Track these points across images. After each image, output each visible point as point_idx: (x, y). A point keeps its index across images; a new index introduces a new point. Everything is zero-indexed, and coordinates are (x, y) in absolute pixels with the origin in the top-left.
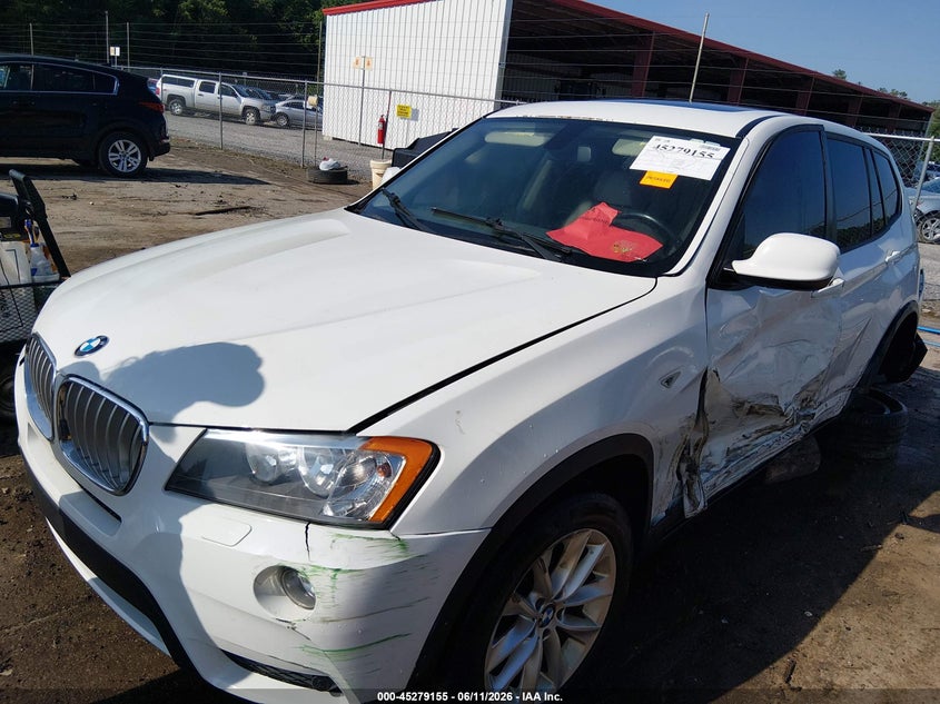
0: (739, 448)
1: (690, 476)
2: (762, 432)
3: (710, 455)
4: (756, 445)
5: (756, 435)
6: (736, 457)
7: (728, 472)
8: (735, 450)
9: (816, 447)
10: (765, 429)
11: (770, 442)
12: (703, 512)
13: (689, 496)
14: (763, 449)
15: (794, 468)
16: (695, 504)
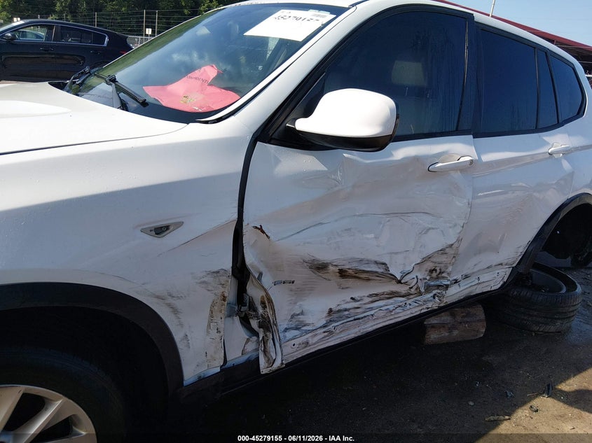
0: (346, 310)
1: (265, 332)
2: (376, 297)
3: (302, 313)
4: (371, 309)
5: (370, 299)
6: (341, 318)
7: (330, 332)
8: (339, 311)
9: (482, 316)
10: (383, 294)
11: (391, 307)
12: (279, 369)
13: (265, 352)
14: (381, 314)
15: (455, 333)
16: (271, 362)
